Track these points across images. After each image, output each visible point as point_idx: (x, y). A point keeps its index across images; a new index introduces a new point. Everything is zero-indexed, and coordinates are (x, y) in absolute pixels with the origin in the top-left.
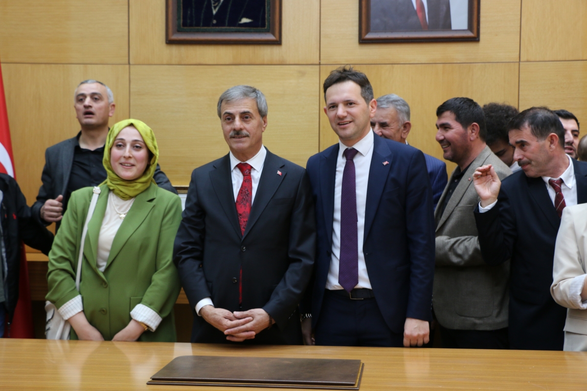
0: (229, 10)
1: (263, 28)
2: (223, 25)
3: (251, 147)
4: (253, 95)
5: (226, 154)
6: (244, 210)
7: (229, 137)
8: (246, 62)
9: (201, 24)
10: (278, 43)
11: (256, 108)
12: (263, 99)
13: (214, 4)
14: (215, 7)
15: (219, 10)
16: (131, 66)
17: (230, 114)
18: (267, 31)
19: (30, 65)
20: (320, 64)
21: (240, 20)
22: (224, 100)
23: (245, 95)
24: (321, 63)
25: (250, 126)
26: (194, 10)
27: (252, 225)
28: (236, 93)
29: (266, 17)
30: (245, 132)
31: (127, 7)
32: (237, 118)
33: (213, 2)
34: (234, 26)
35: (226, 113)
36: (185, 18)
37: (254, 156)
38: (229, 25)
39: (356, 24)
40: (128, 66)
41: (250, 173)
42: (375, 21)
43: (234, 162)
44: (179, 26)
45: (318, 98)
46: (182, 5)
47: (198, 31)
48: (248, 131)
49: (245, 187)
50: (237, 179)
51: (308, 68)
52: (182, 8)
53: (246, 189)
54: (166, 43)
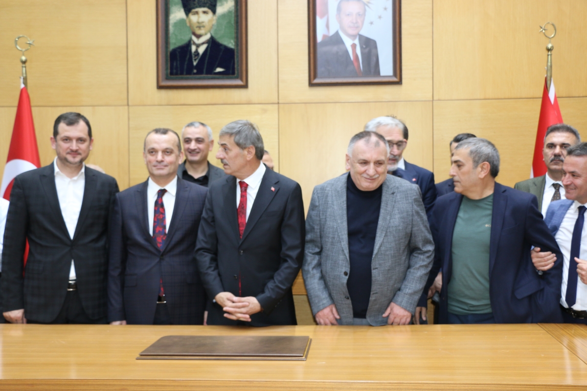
0: (206, 61)
1: (233, 76)
2: (202, 73)
8: (221, 102)
9: (185, 73)
10: (245, 86)
14: (195, 60)
15: (198, 62)
16: (130, 107)
18: (237, 78)
19: (50, 109)
20: (278, 103)
21: (215, 70)
24: (280, 101)
26: (178, 62)
29: (236, 66)
31: (125, 61)
33: (193, 56)
34: (211, 74)
36: (172, 69)
38: (207, 73)
39: (307, 72)
40: (126, 107)
41: (246, 190)
42: (320, 70)
44: (167, 75)
45: (277, 129)
46: (169, 58)
47: (182, 79)
51: (270, 106)
52: (169, 61)
54: (157, 88)
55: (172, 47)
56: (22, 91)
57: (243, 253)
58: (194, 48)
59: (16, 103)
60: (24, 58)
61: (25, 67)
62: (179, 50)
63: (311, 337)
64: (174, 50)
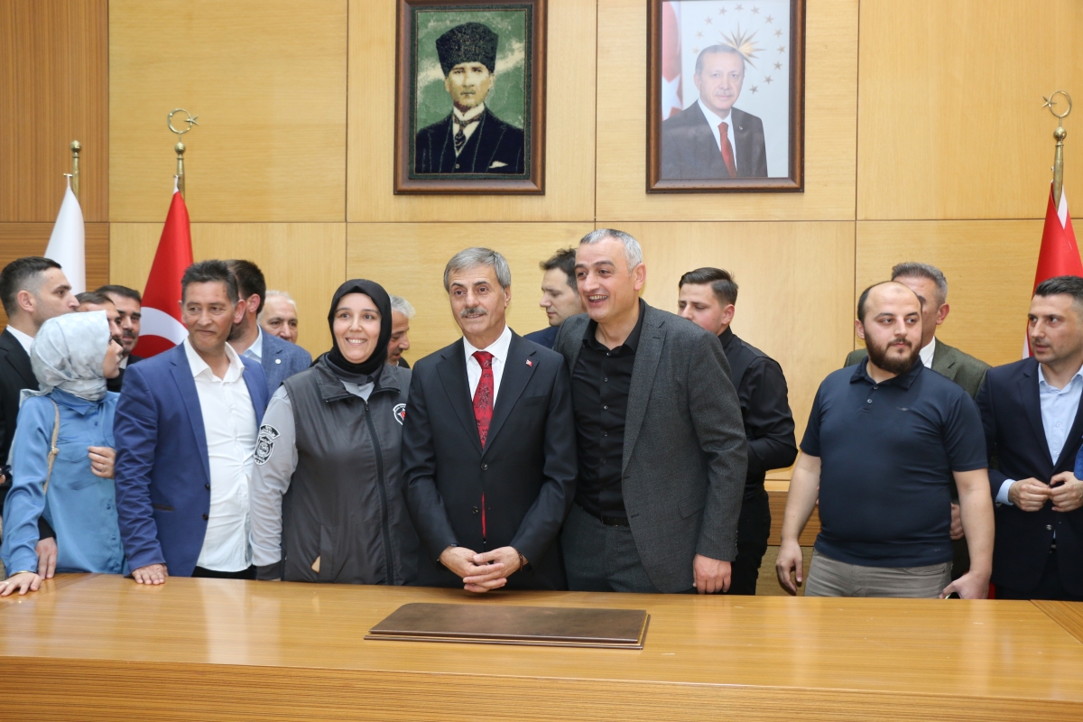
0: (477, 150)
1: (521, 175)
2: (469, 170)
3: (489, 328)
4: (491, 258)
5: (459, 338)
6: (484, 416)
7: (460, 316)
8: (500, 219)
9: (440, 170)
10: (541, 192)
11: (495, 276)
12: (503, 264)
13: (457, 143)
14: (458, 148)
15: (463, 151)
16: (349, 225)
17: (460, 286)
18: (527, 178)
19: (219, 224)
20: (595, 220)
21: (491, 165)
22: (453, 267)
23: (481, 260)
24: (598, 218)
25: (487, 301)
26: (430, 151)
27: (495, 435)
28: (467, 259)
29: (525, 158)
30: (480, 309)
31: (344, 148)
32: (470, 292)
33: (455, 141)
34: (484, 172)
35: (455, 284)
36: (418, 162)
37: (495, 341)
38: (476, 171)
39: (643, 168)
40: (344, 224)
41: (490, 365)
42: (665, 167)
43: (470, 349)
46: (415, 145)
47: (435, 179)
48: (485, 307)
49: (484, 384)
50: (474, 372)
51: (580, 227)
52: (415, 149)
53: (486, 387)
54: (395, 194)
55: (420, 126)
56: (175, 196)
57: (488, 467)
58: (456, 128)
59: (164, 218)
60: (180, 146)
61: (182, 159)
62: (432, 131)
63: (648, 612)
64: (424, 132)
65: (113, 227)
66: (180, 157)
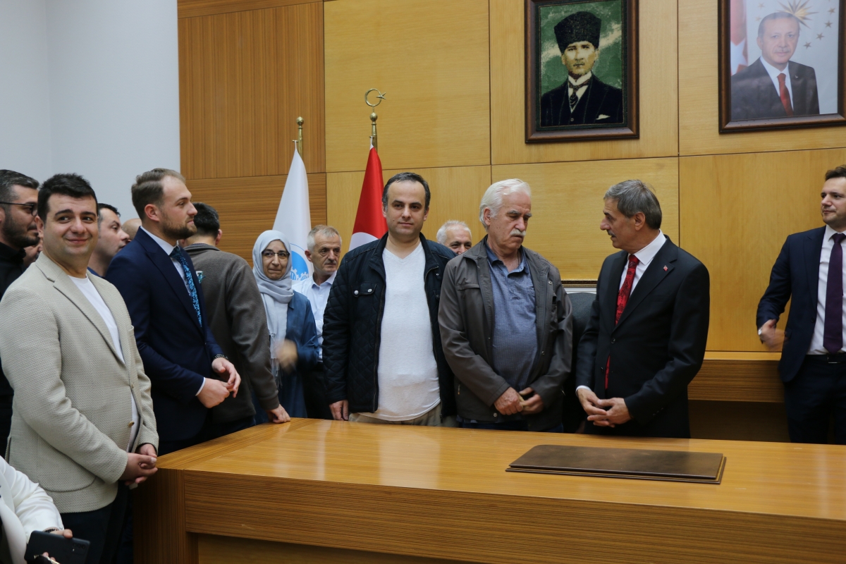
0: (586, 108)
1: (620, 124)
2: (581, 122)
8: (604, 157)
9: (559, 123)
10: (636, 137)
13: (571, 102)
14: (573, 106)
15: (576, 108)
16: (493, 167)
20: (679, 156)
21: (597, 117)
26: (552, 110)
29: (623, 112)
31: (489, 111)
34: (592, 123)
36: (543, 118)
38: (587, 122)
39: (716, 114)
40: (489, 166)
42: (735, 110)
45: (677, 190)
46: (540, 106)
51: (667, 160)
54: (526, 143)
55: (543, 92)
56: (371, 150)
58: (570, 91)
59: (364, 167)
60: (374, 115)
61: (375, 125)
62: (552, 95)
63: (724, 455)
64: (547, 95)
65: (328, 175)
66: (374, 123)
